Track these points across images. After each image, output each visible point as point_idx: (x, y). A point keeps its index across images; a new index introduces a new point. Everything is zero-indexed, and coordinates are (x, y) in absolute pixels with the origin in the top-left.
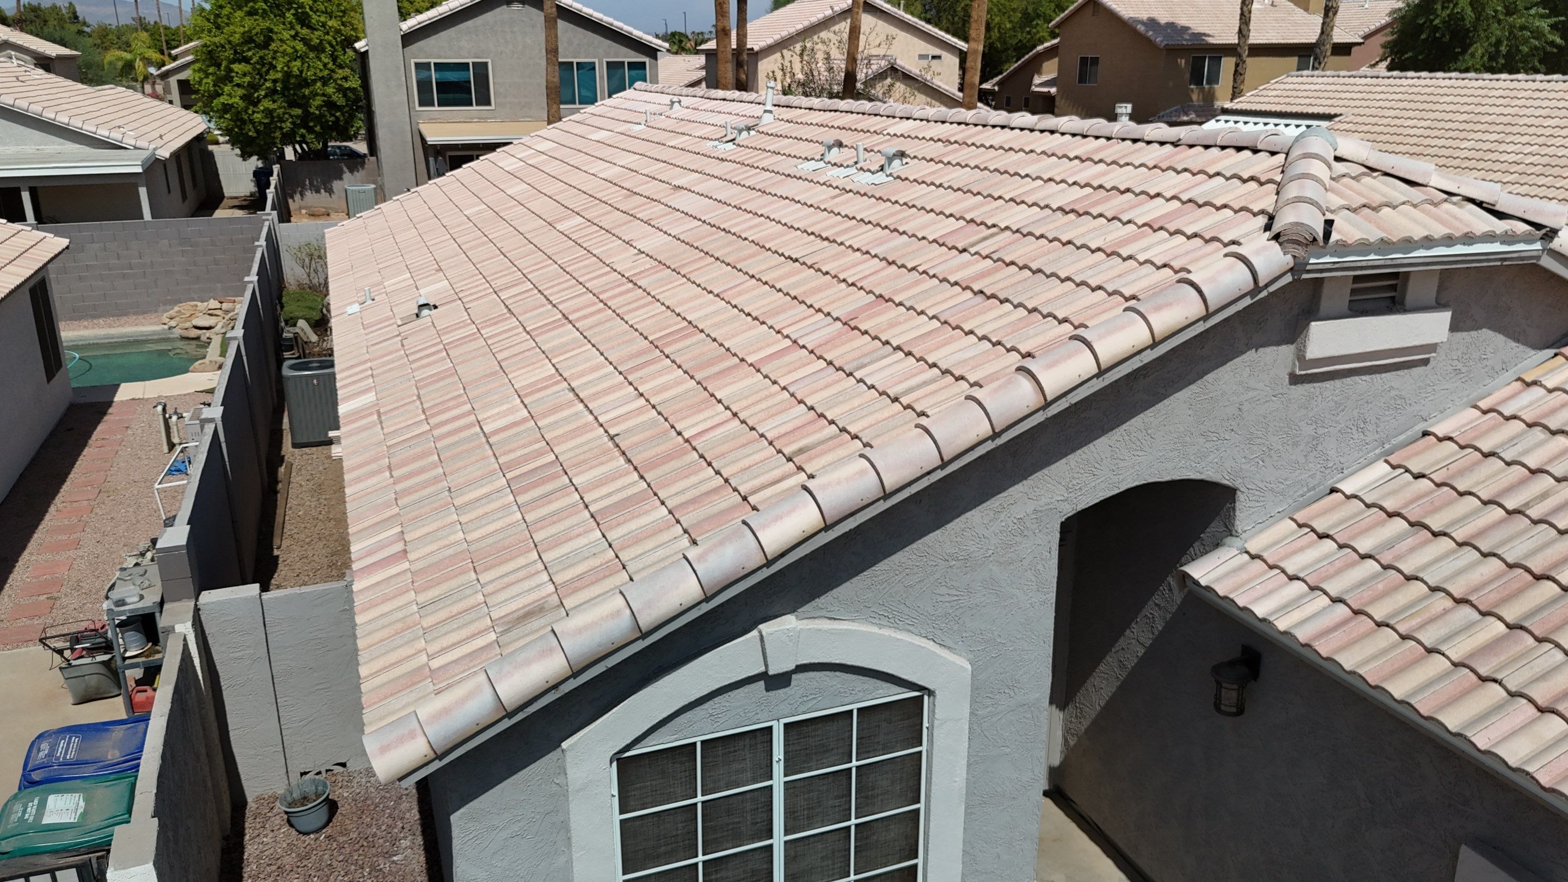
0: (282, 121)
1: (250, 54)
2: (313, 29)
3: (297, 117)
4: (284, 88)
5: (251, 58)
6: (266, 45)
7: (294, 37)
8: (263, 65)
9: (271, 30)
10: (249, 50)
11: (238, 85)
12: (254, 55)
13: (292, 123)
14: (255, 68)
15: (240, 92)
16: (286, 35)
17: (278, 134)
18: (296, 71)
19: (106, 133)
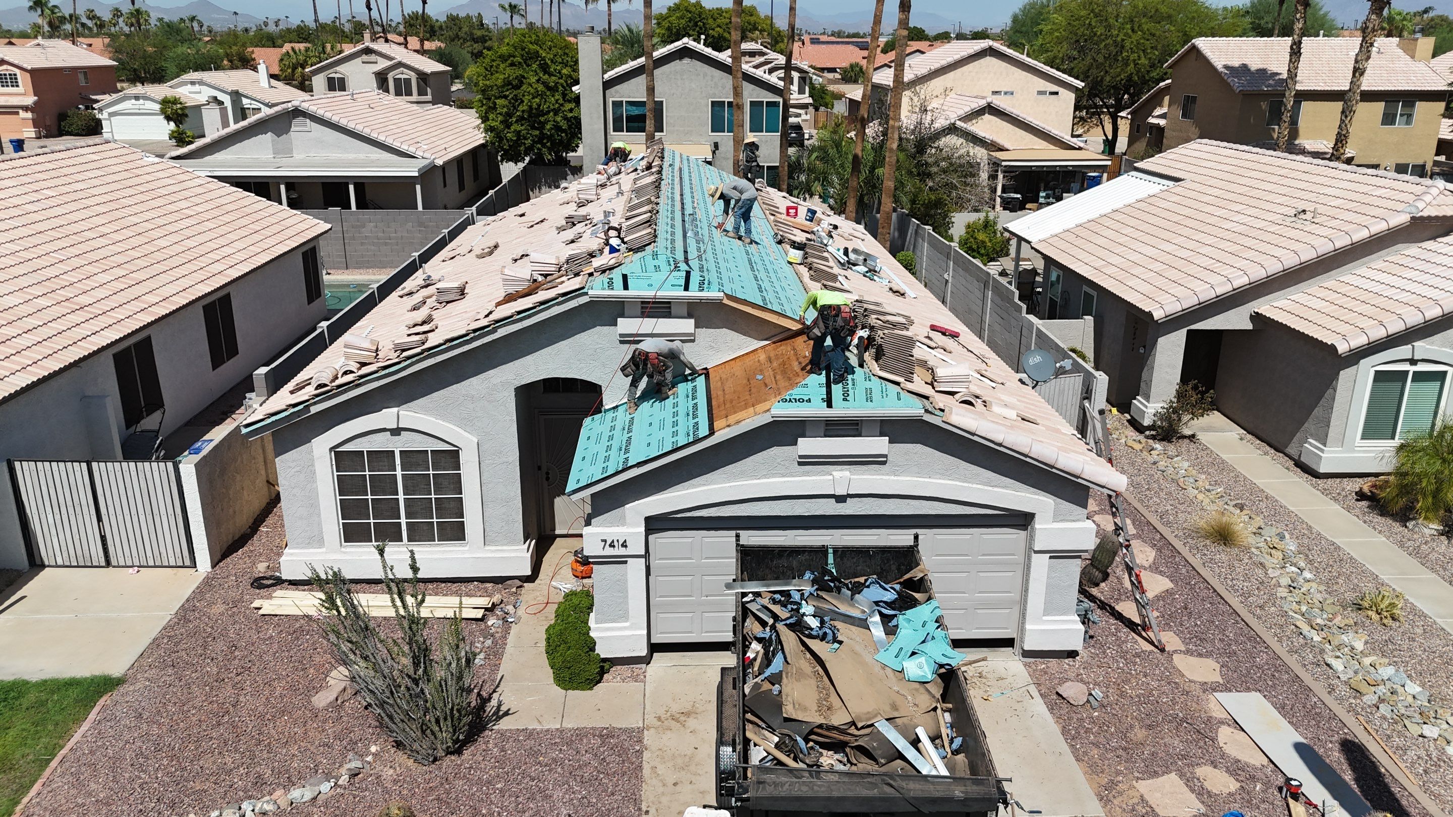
0: (525, 138)
1: (507, 93)
2: (550, 75)
3: (536, 136)
4: (530, 116)
5: (508, 96)
6: (517, 87)
7: (538, 81)
8: (516, 101)
9: (523, 77)
10: (507, 90)
11: (501, 114)
12: (510, 94)
13: (533, 141)
14: (510, 103)
15: (500, 118)
16: (533, 79)
17: (522, 148)
18: (535, 105)
19: (406, 148)
